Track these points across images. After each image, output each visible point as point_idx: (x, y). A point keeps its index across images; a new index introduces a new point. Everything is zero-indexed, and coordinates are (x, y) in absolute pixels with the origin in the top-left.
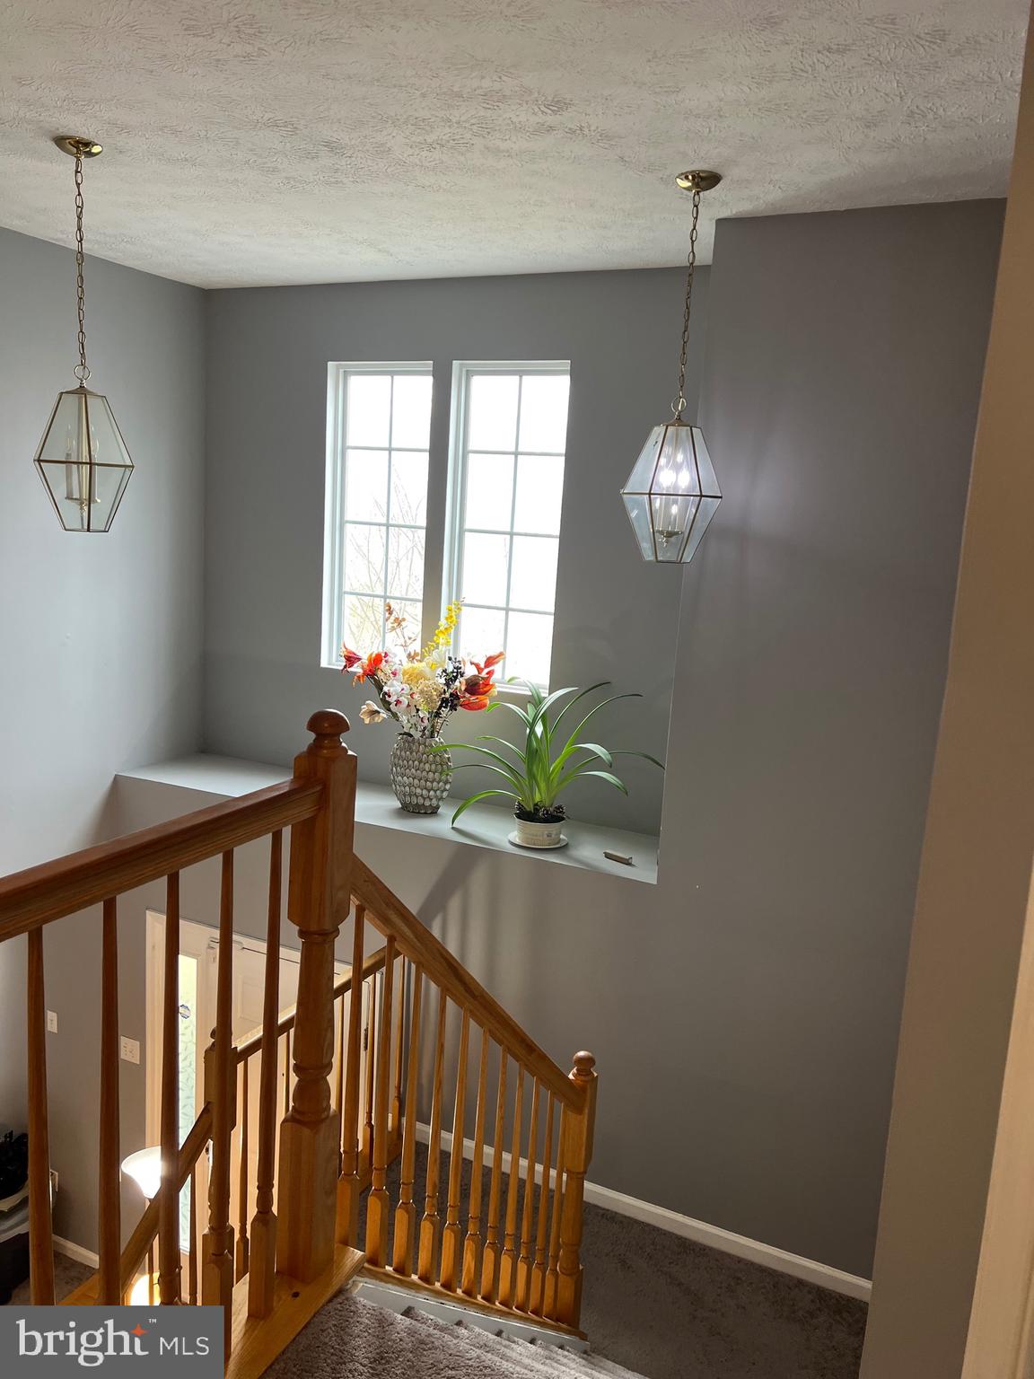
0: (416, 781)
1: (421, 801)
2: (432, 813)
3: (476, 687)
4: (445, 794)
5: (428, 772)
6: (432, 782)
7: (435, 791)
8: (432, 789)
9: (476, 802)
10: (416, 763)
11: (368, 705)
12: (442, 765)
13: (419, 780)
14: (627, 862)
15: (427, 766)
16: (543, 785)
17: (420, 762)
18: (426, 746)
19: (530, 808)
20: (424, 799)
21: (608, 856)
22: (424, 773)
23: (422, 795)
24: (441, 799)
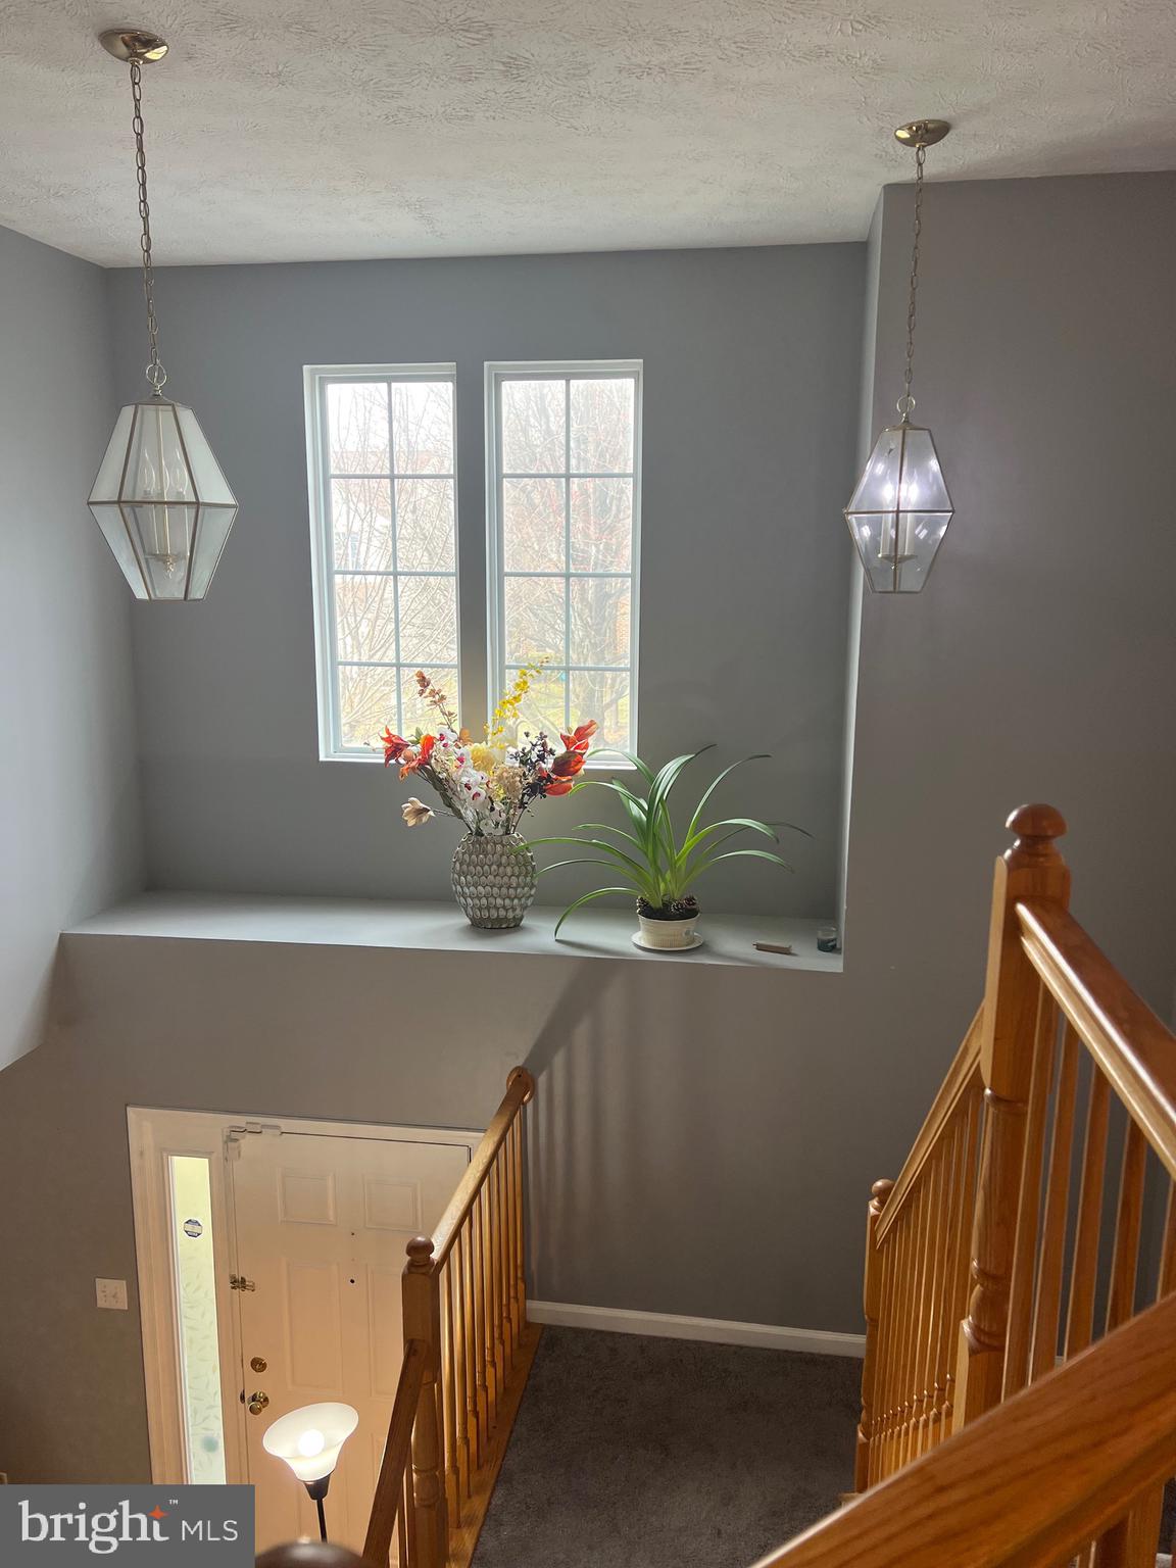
0: (495, 890)
1: (502, 913)
2: (515, 926)
3: (566, 767)
4: (529, 902)
5: (510, 877)
6: (516, 889)
7: (520, 899)
8: (515, 897)
9: (582, 905)
10: (494, 867)
11: (411, 802)
12: (525, 866)
13: (500, 888)
14: (786, 952)
15: (509, 870)
16: (668, 876)
17: (499, 866)
18: (503, 846)
19: (657, 903)
20: (507, 910)
21: (760, 948)
22: (506, 879)
23: (504, 907)
24: (524, 907)
